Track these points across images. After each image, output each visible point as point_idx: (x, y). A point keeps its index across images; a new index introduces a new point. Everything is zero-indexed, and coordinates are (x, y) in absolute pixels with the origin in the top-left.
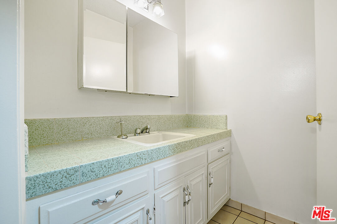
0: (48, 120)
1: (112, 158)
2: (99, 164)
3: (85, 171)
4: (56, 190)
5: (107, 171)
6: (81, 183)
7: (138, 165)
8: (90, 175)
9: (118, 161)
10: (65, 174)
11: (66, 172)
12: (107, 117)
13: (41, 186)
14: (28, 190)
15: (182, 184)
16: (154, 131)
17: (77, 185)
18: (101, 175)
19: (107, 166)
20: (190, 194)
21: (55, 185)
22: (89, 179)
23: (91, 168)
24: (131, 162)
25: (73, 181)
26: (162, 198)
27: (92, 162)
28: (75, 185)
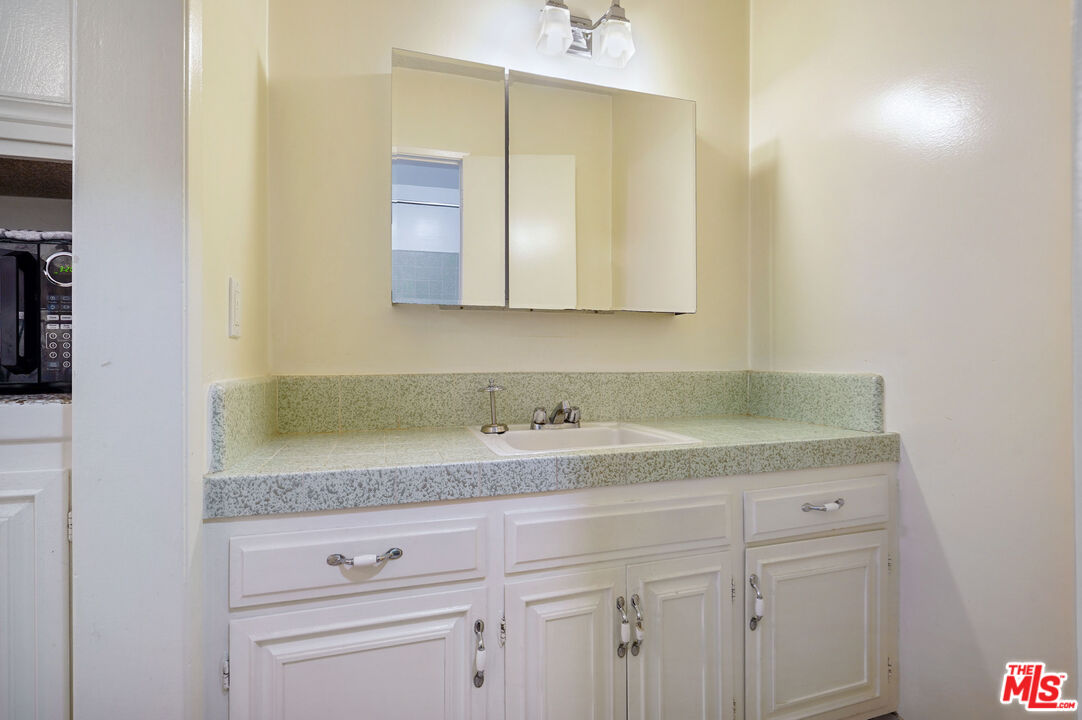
0: (327, 379)
1: (379, 468)
2: (346, 477)
3: (314, 486)
4: (257, 515)
5: (365, 496)
6: (307, 512)
7: (449, 497)
8: (325, 497)
9: (395, 478)
10: (275, 487)
11: (277, 481)
12: (463, 376)
13: (231, 501)
14: (211, 503)
15: (612, 585)
16: (610, 419)
17: (298, 514)
18: (350, 502)
19: (364, 485)
20: (639, 625)
21: (257, 503)
22: (324, 506)
23: (329, 483)
24: (428, 486)
25: (290, 504)
26: (528, 604)
27: (332, 471)
28: (293, 512)
